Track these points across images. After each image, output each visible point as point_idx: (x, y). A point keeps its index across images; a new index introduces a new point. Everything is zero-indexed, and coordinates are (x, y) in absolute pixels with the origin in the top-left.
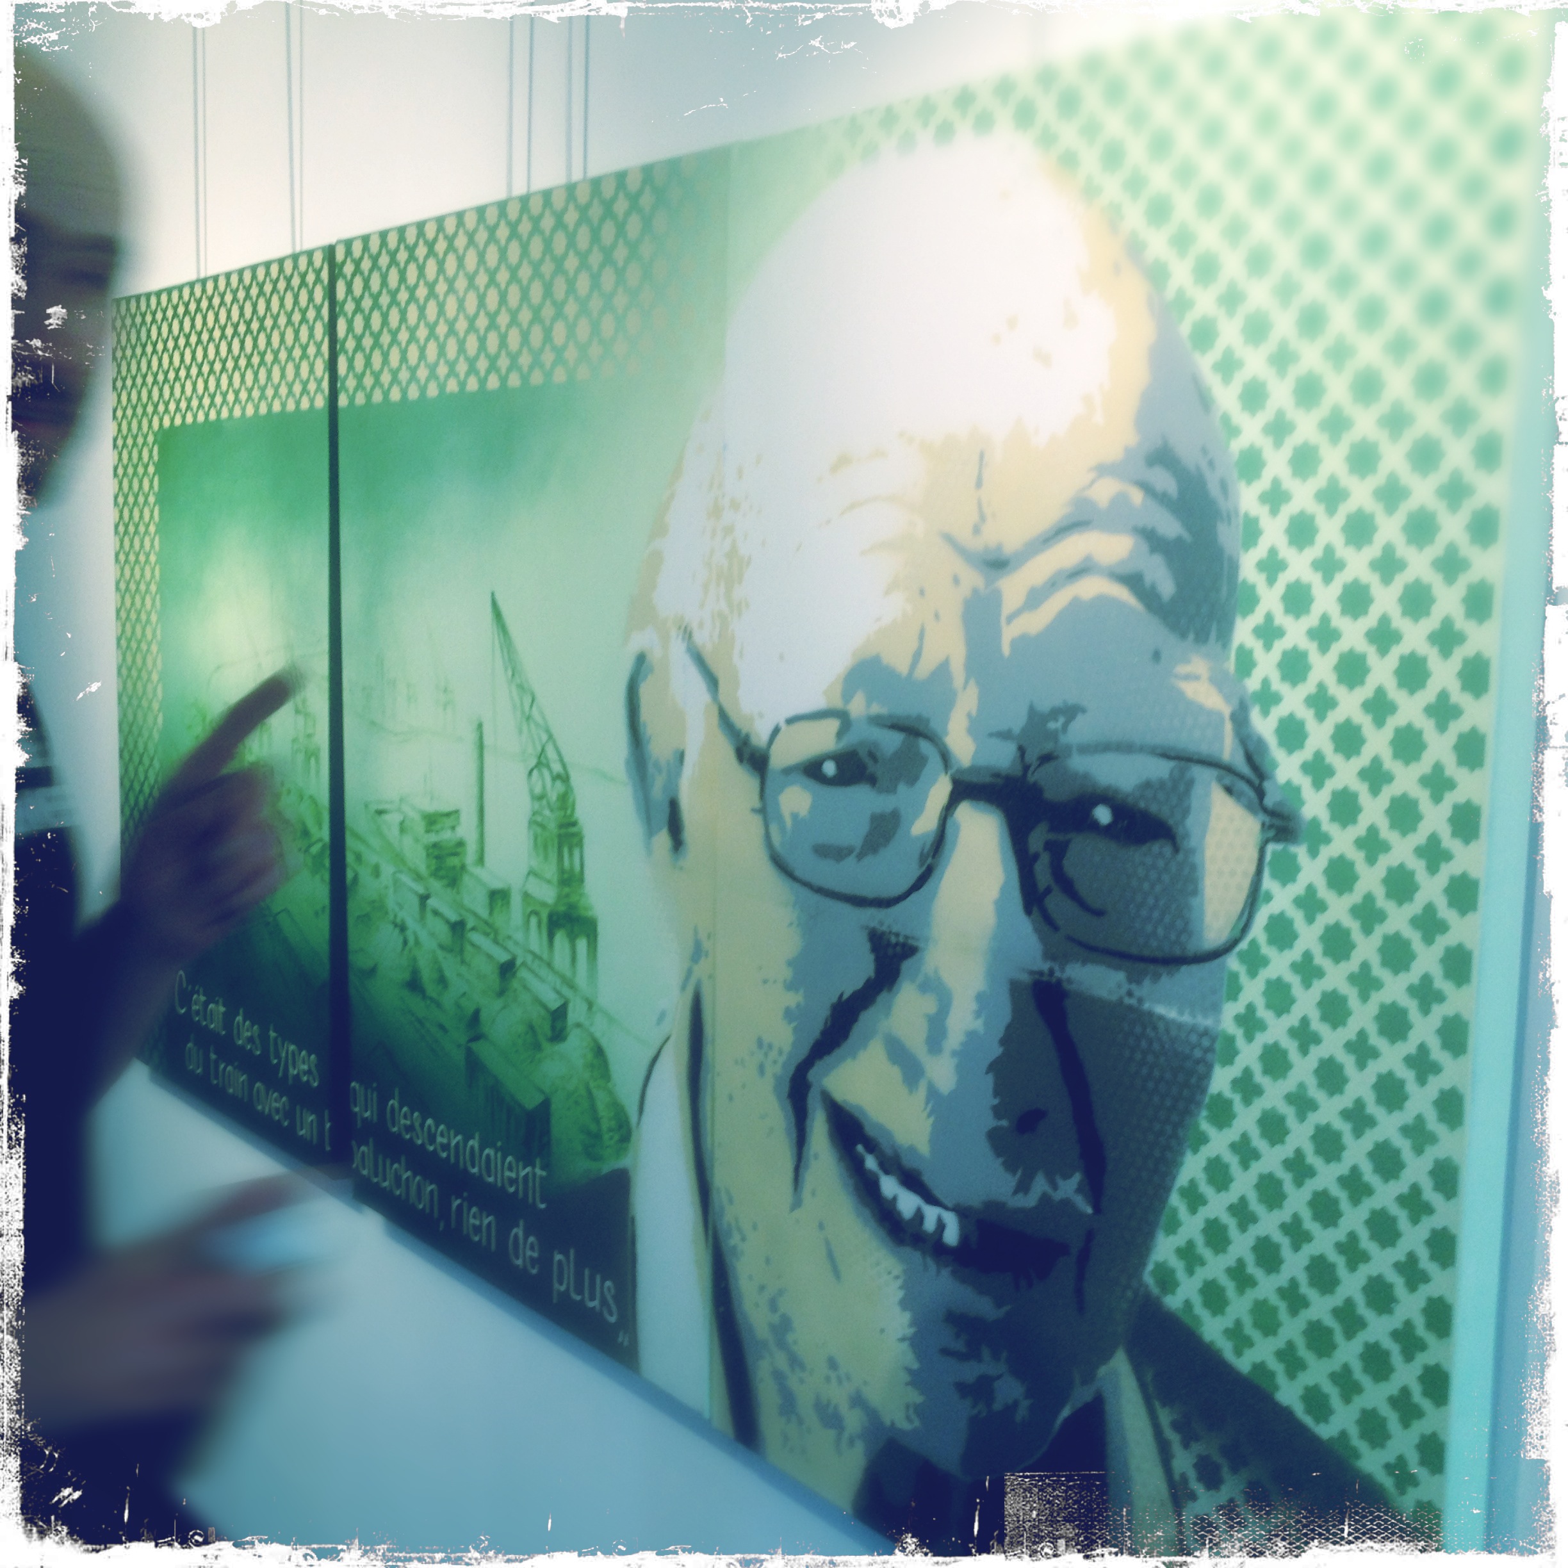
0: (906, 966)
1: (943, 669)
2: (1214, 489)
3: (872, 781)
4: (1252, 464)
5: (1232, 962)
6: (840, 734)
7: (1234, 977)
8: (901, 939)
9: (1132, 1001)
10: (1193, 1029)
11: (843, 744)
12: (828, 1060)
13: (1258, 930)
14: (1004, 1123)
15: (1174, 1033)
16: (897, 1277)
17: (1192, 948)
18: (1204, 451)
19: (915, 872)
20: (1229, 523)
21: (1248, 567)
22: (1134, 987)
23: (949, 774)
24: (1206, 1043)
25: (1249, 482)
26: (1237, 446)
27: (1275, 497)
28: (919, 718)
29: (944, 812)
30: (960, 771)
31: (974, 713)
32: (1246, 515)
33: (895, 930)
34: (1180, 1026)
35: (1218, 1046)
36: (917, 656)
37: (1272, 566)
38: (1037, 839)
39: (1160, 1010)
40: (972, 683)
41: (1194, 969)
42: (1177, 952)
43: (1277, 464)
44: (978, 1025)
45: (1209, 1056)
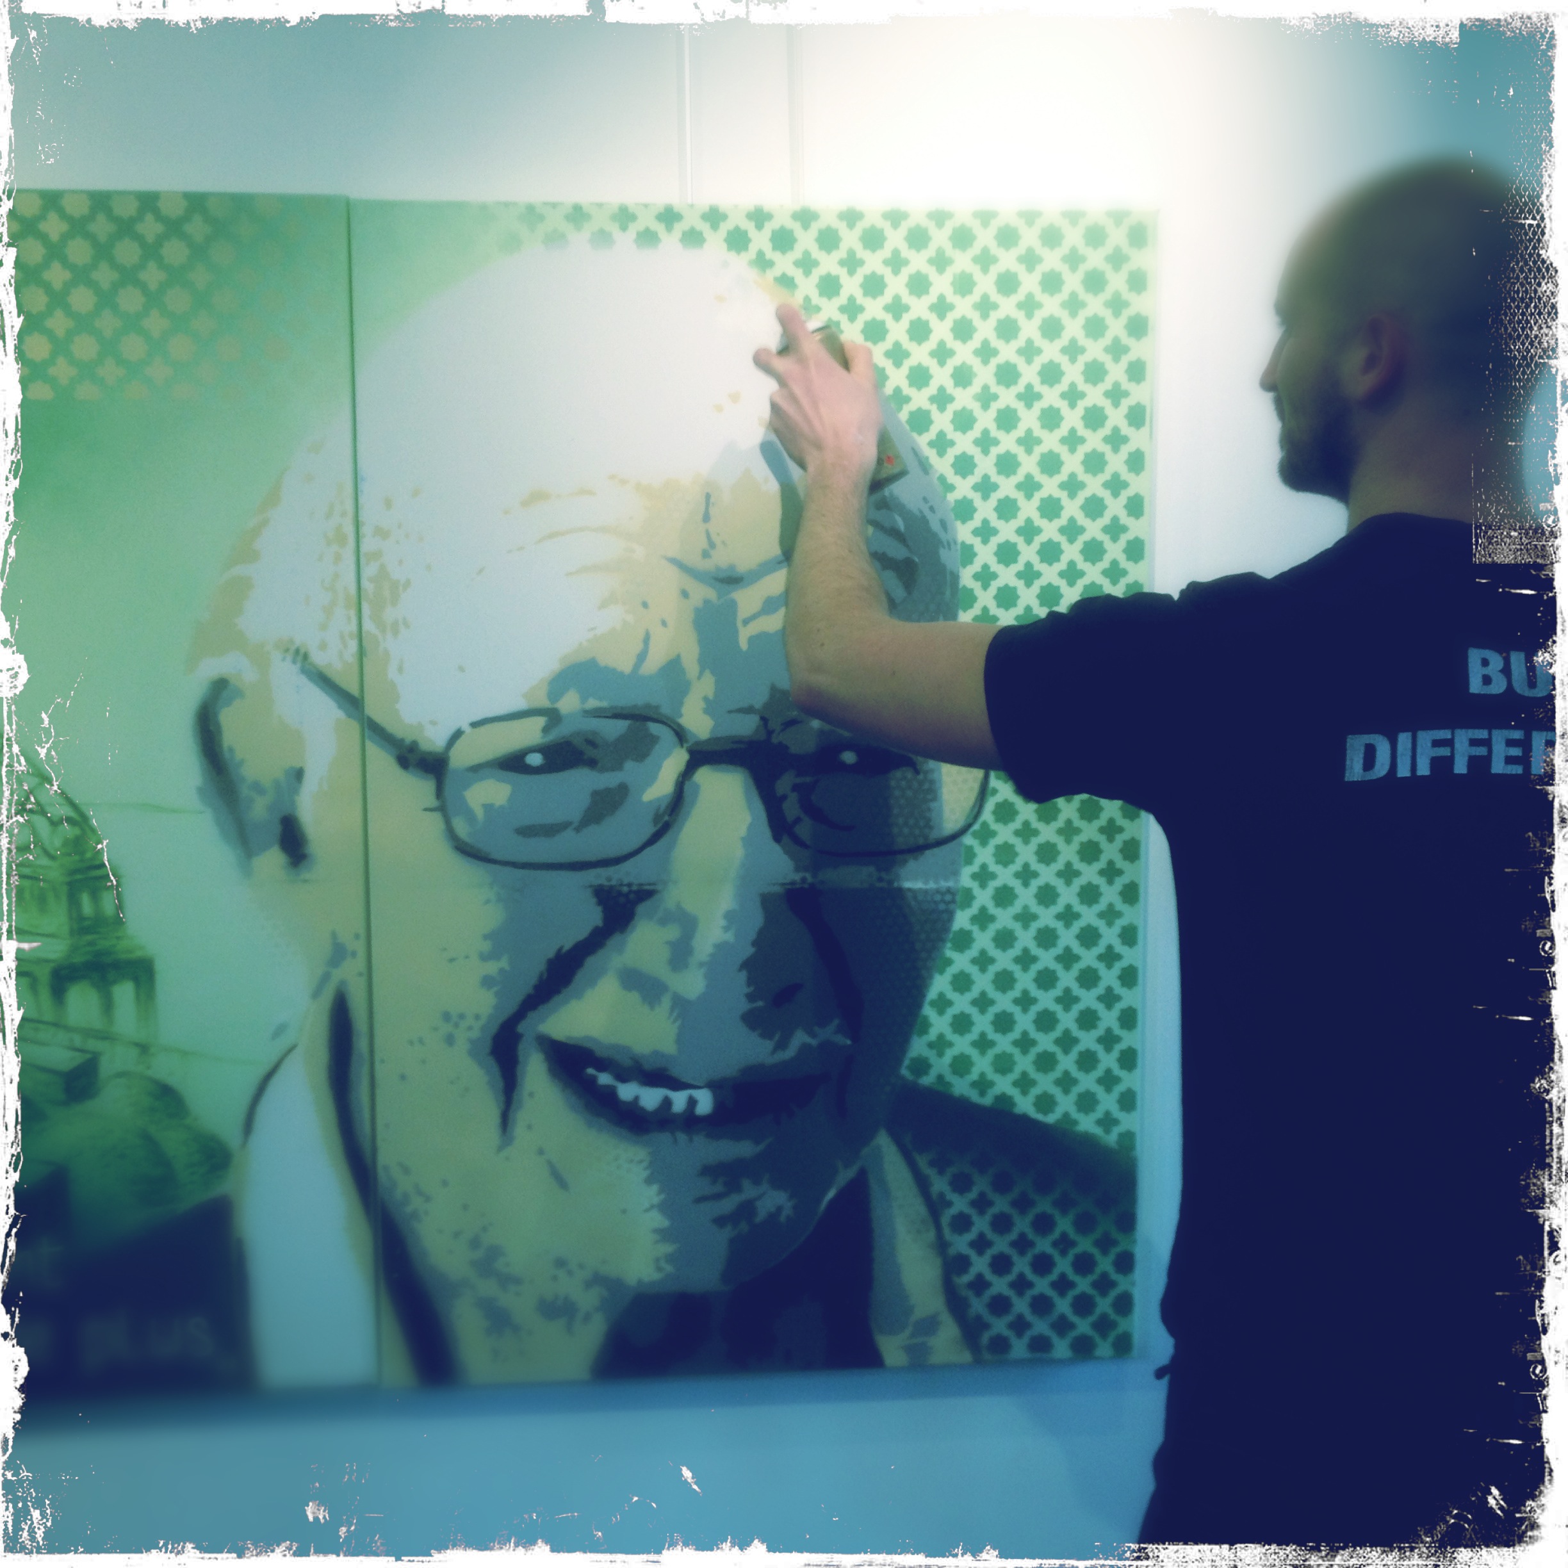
0: (641, 909)
1: (673, 667)
2: (935, 526)
3: (592, 763)
4: (965, 510)
5: (968, 840)
6: (546, 730)
7: (970, 849)
8: (635, 888)
9: (883, 885)
10: (938, 891)
11: (552, 737)
12: (542, 1009)
13: (987, 815)
14: (760, 1004)
15: (920, 898)
16: (641, 1162)
17: (934, 835)
18: (925, 500)
19: (649, 830)
20: (950, 549)
21: (967, 578)
22: (884, 875)
23: (685, 748)
24: (948, 898)
25: (964, 522)
26: (952, 497)
27: (985, 532)
28: (648, 706)
29: (681, 779)
30: (698, 743)
31: (711, 696)
32: (963, 543)
33: (626, 881)
34: (926, 892)
35: (958, 898)
36: (642, 657)
37: (985, 577)
38: (784, 784)
39: (907, 885)
40: (707, 674)
41: (936, 850)
42: (921, 841)
43: (985, 510)
44: (729, 937)
45: (952, 906)
